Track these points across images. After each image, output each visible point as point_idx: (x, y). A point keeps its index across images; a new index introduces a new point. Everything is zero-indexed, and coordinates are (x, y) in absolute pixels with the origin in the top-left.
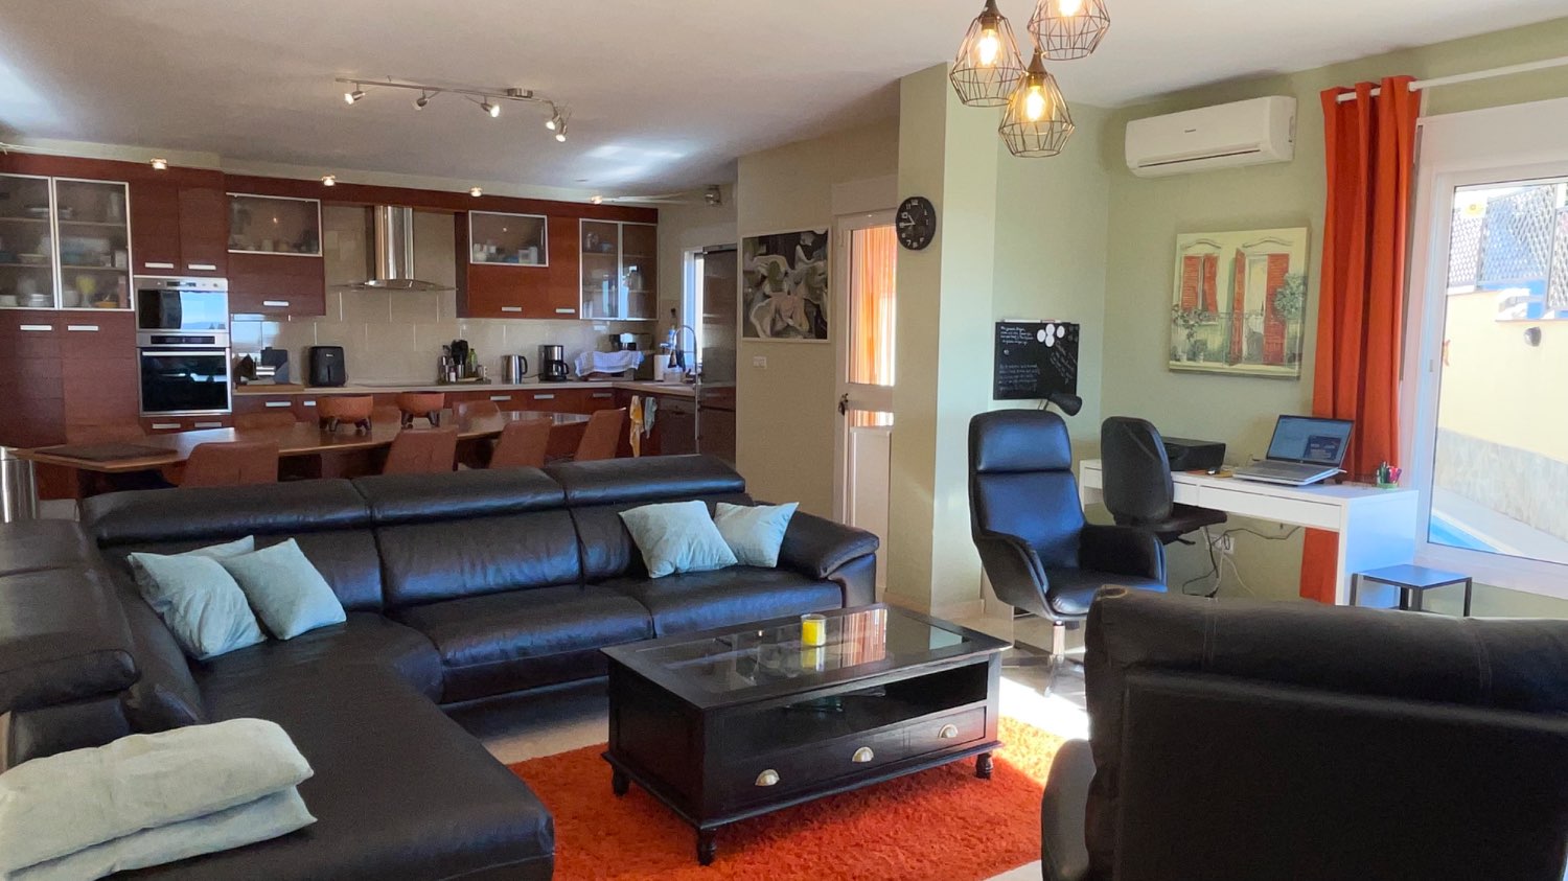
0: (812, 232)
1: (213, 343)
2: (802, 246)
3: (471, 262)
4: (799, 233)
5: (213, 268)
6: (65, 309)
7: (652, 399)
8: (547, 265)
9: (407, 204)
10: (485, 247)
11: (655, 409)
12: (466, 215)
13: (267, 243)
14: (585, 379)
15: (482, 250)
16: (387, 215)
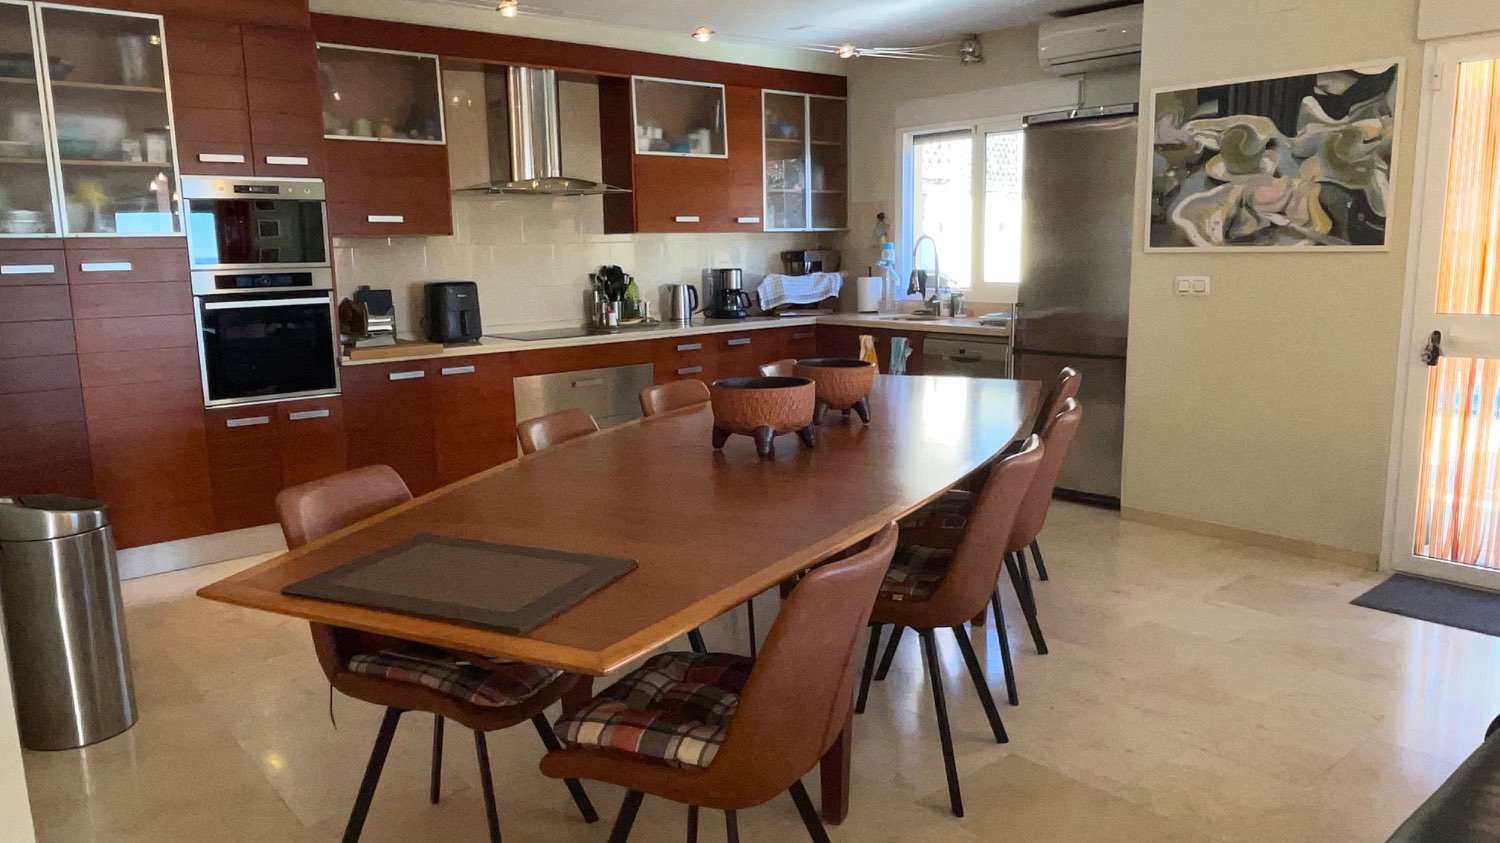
0: (1351, 73)
1: (311, 284)
2: (1317, 97)
3: (637, 152)
4: (1316, 75)
5: (304, 161)
6: (73, 235)
7: (904, 340)
8: (726, 156)
9: (548, 63)
10: (649, 130)
11: (908, 354)
12: (627, 82)
13: (363, 124)
14: (771, 314)
15: (645, 133)
16: (522, 81)
